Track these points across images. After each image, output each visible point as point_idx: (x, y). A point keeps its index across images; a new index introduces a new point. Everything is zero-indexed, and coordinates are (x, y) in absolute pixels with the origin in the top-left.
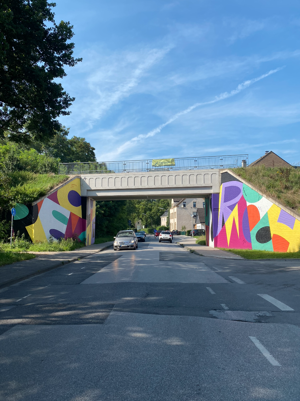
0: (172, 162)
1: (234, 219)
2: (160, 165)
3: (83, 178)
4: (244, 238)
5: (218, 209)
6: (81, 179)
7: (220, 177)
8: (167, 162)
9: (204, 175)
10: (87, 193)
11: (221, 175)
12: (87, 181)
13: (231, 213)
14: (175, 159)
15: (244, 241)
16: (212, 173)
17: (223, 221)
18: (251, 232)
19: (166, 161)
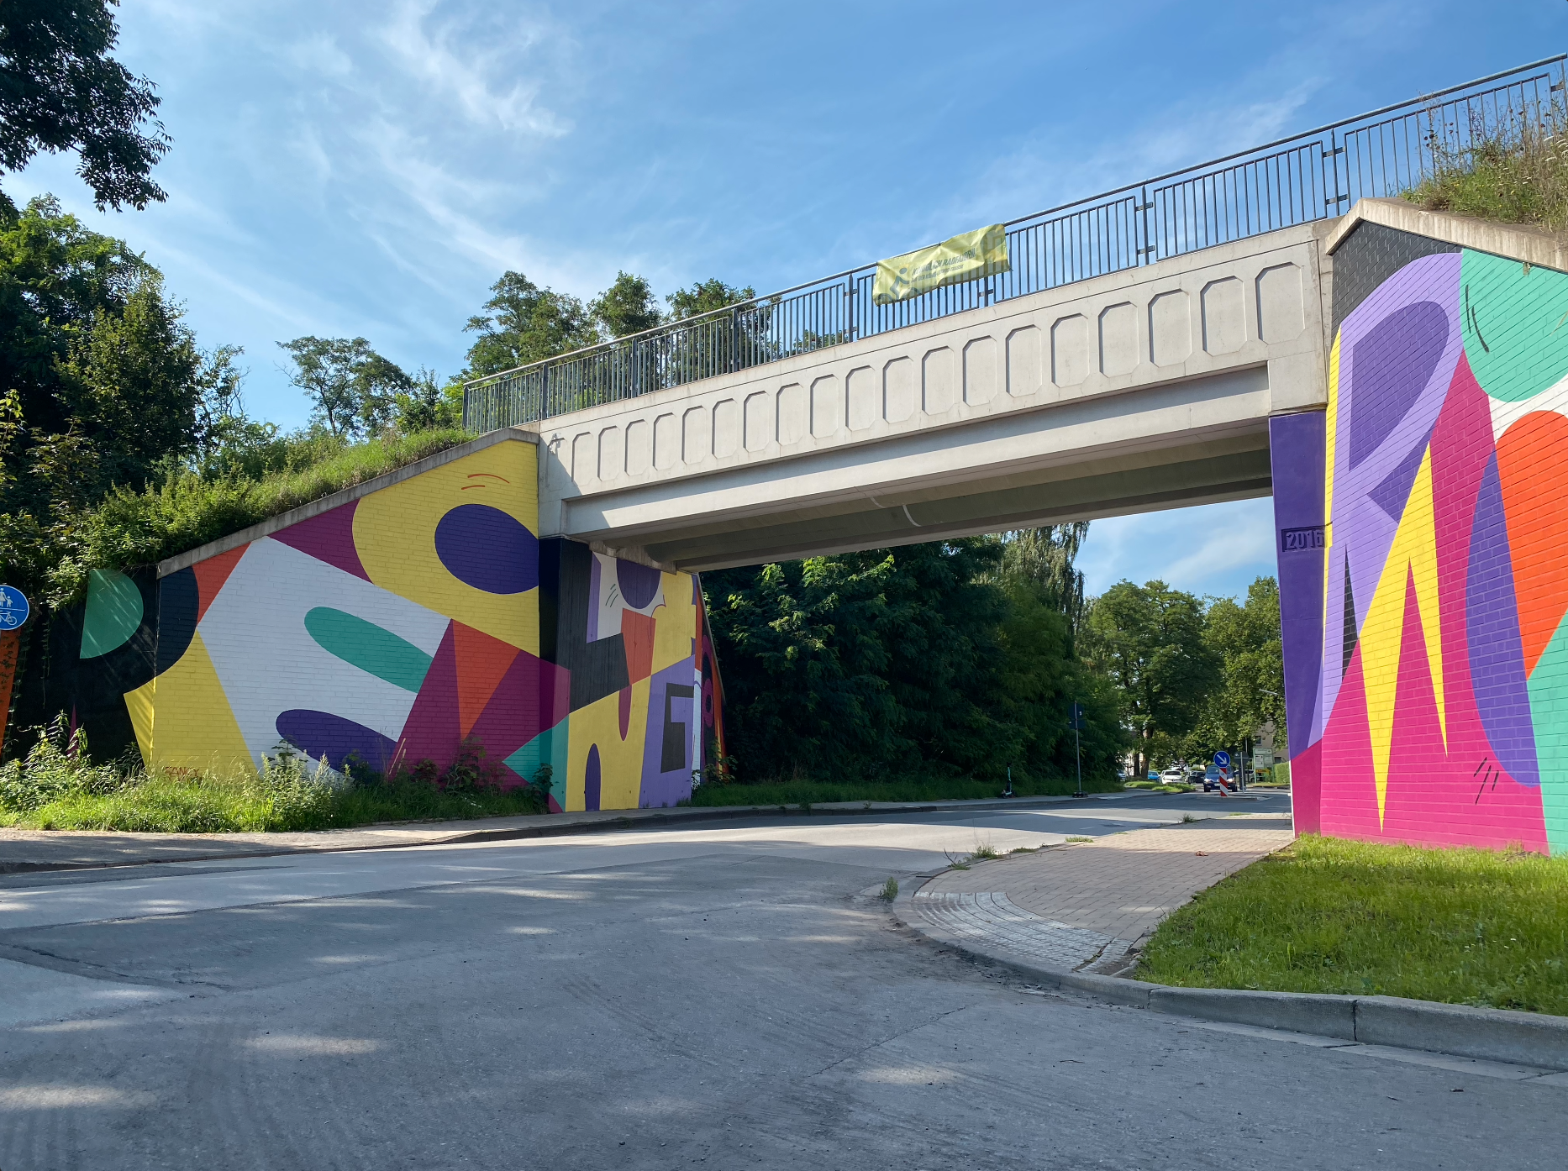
0: (985, 251)
1: (1410, 583)
2: (919, 285)
3: (547, 438)
4: (1485, 746)
5: (1322, 527)
6: (538, 443)
7: (1328, 281)
8: (956, 255)
9: (1203, 292)
10: (568, 520)
11: (1328, 265)
12: (564, 455)
13: (1389, 535)
14: (1008, 229)
15: (1483, 772)
16: (1257, 265)
17: (1346, 623)
18: (1532, 683)
19: (951, 254)
